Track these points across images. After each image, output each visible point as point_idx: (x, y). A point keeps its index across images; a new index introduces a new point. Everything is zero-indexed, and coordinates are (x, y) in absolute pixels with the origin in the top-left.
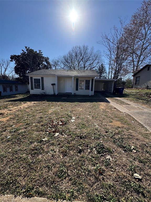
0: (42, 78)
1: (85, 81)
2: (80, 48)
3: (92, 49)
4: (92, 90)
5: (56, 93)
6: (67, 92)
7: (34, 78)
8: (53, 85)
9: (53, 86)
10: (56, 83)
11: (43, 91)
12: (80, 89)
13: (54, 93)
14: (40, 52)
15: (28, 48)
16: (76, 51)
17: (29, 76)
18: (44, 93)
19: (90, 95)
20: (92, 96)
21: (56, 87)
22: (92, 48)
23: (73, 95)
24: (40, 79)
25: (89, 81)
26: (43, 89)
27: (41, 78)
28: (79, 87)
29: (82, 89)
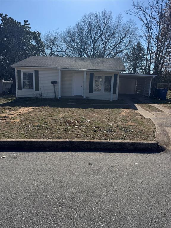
0: (37, 72)
1: (104, 78)
2: (96, 16)
3: (120, 17)
4: (114, 92)
5: (59, 97)
6: (75, 95)
7: (23, 71)
8: (54, 83)
9: (54, 86)
10: (59, 80)
11: (37, 92)
12: (95, 90)
13: (55, 96)
14: (26, 23)
15: (4, 15)
16: (91, 23)
17: (15, 68)
18: (40, 95)
19: (111, 100)
20: (114, 102)
21: (59, 86)
22: (118, 16)
23: (85, 100)
24: (33, 73)
25: (111, 77)
26: (37, 89)
27: (35, 71)
28: (94, 87)
29: (98, 90)
